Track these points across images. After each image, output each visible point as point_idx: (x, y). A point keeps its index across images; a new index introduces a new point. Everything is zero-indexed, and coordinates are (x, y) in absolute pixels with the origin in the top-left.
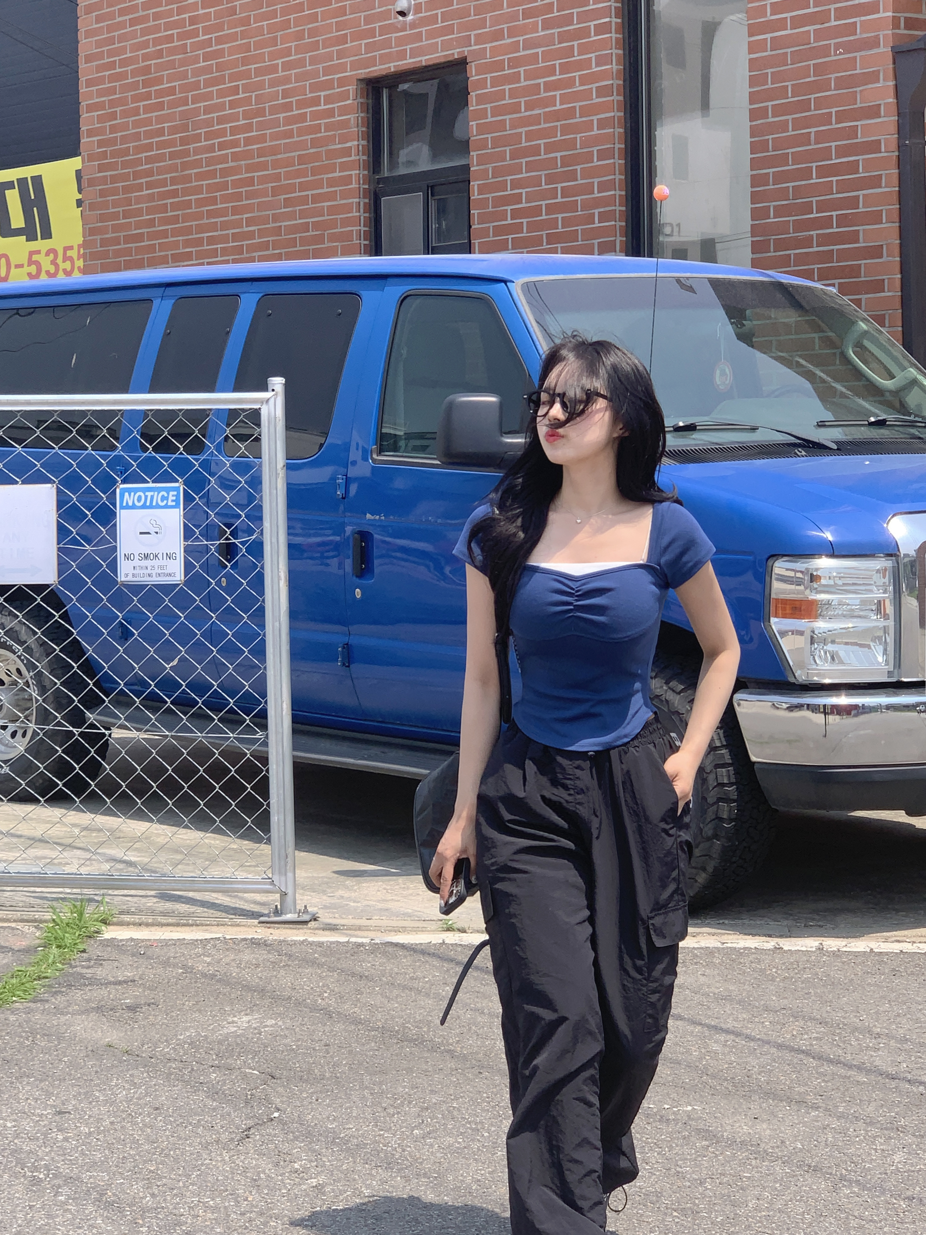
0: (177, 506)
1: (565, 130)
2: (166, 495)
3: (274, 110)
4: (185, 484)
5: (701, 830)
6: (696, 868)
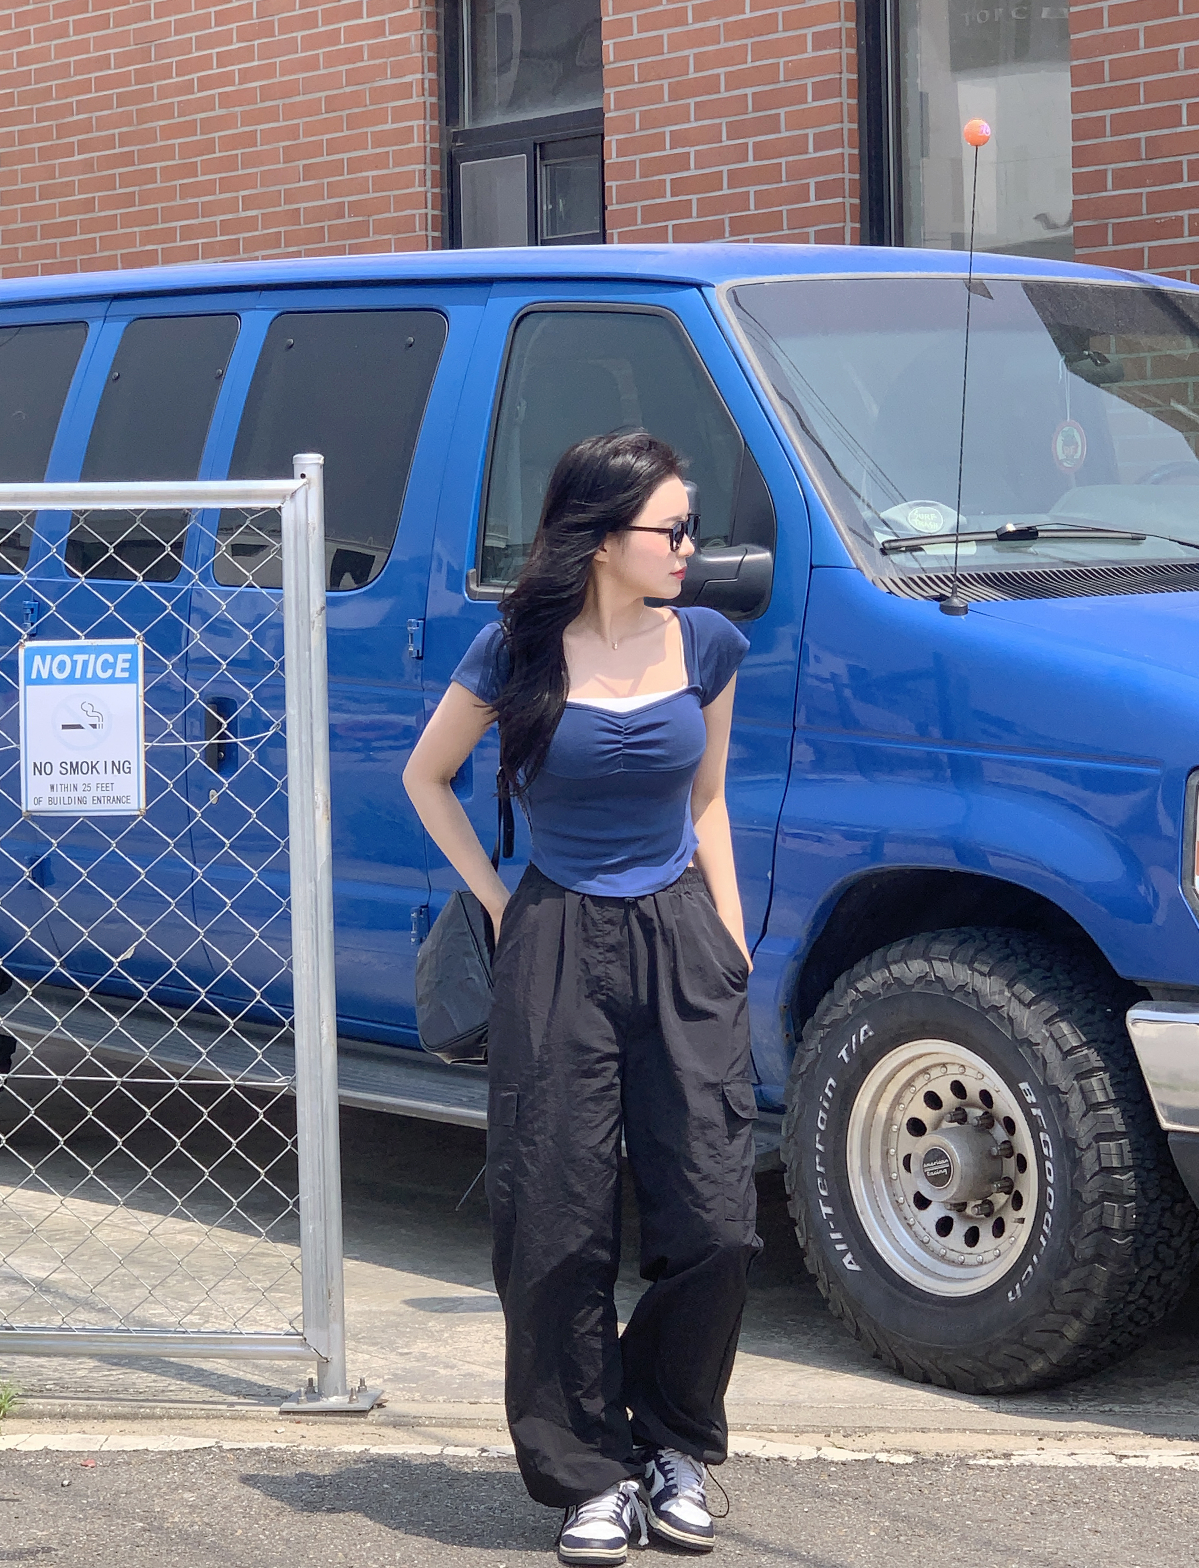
0: (132, 680)
1: (760, 51)
2: (111, 660)
3: (287, 25)
4: (147, 638)
5: (1072, 1249)
6: (1063, 1313)
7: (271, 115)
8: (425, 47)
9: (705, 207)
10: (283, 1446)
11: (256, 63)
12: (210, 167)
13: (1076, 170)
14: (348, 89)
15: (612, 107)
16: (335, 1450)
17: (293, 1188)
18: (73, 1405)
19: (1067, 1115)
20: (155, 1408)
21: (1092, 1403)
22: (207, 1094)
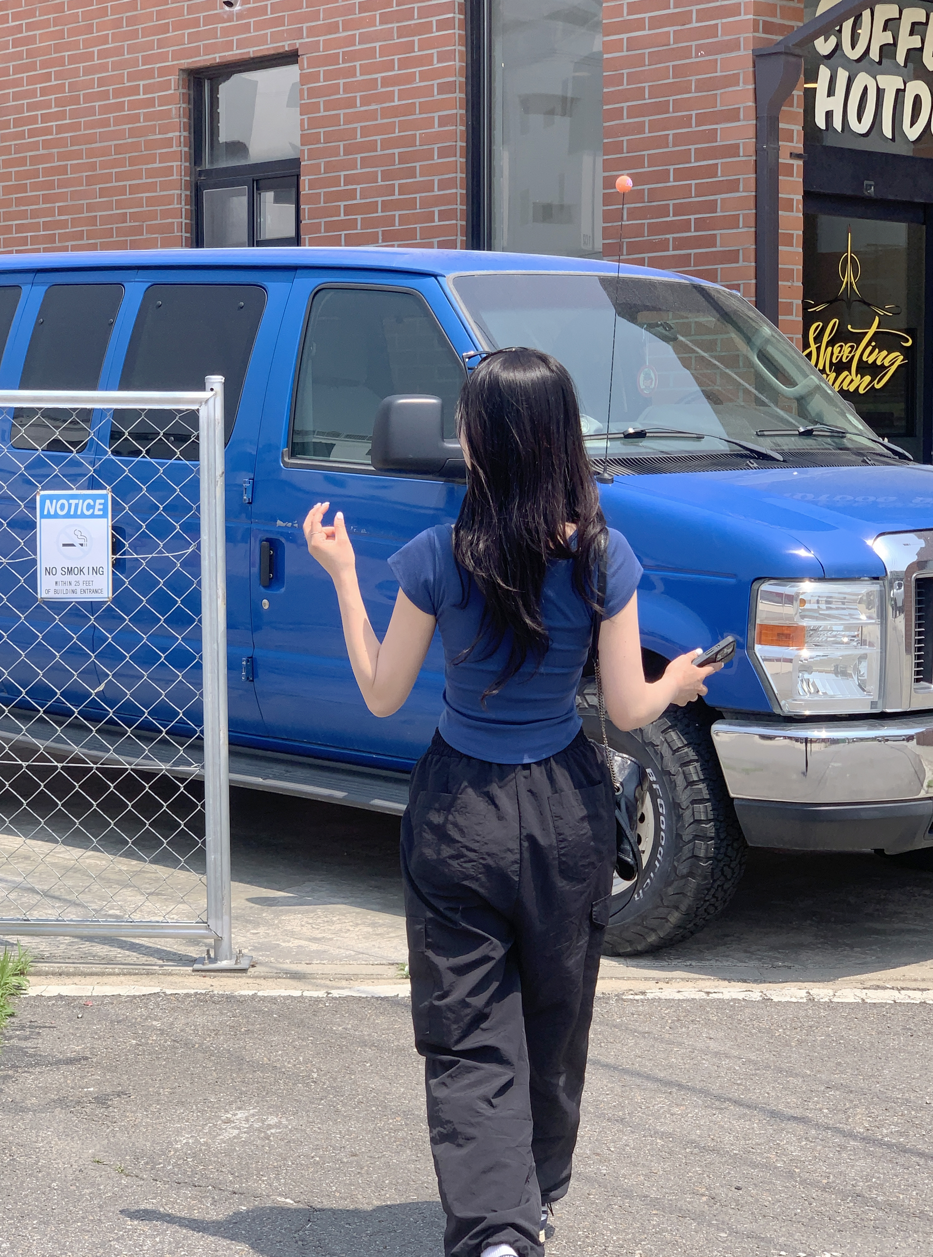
0: (104, 516)
1: (403, 126)
2: (92, 503)
3: (89, 98)
5: (675, 868)
6: (668, 907)
7: (77, 155)
8: (182, 116)
9: (366, 223)
10: (204, 992)
11: (68, 121)
12: (36, 187)
13: (606, 208)
14: (130, 140)
15: (306, 158)
16: (236, 994)
17: (201, 832)
18: (66, 967)
19: (675, 788)
20: (114, 968)
21: (680, 961)
22: (113, 774)
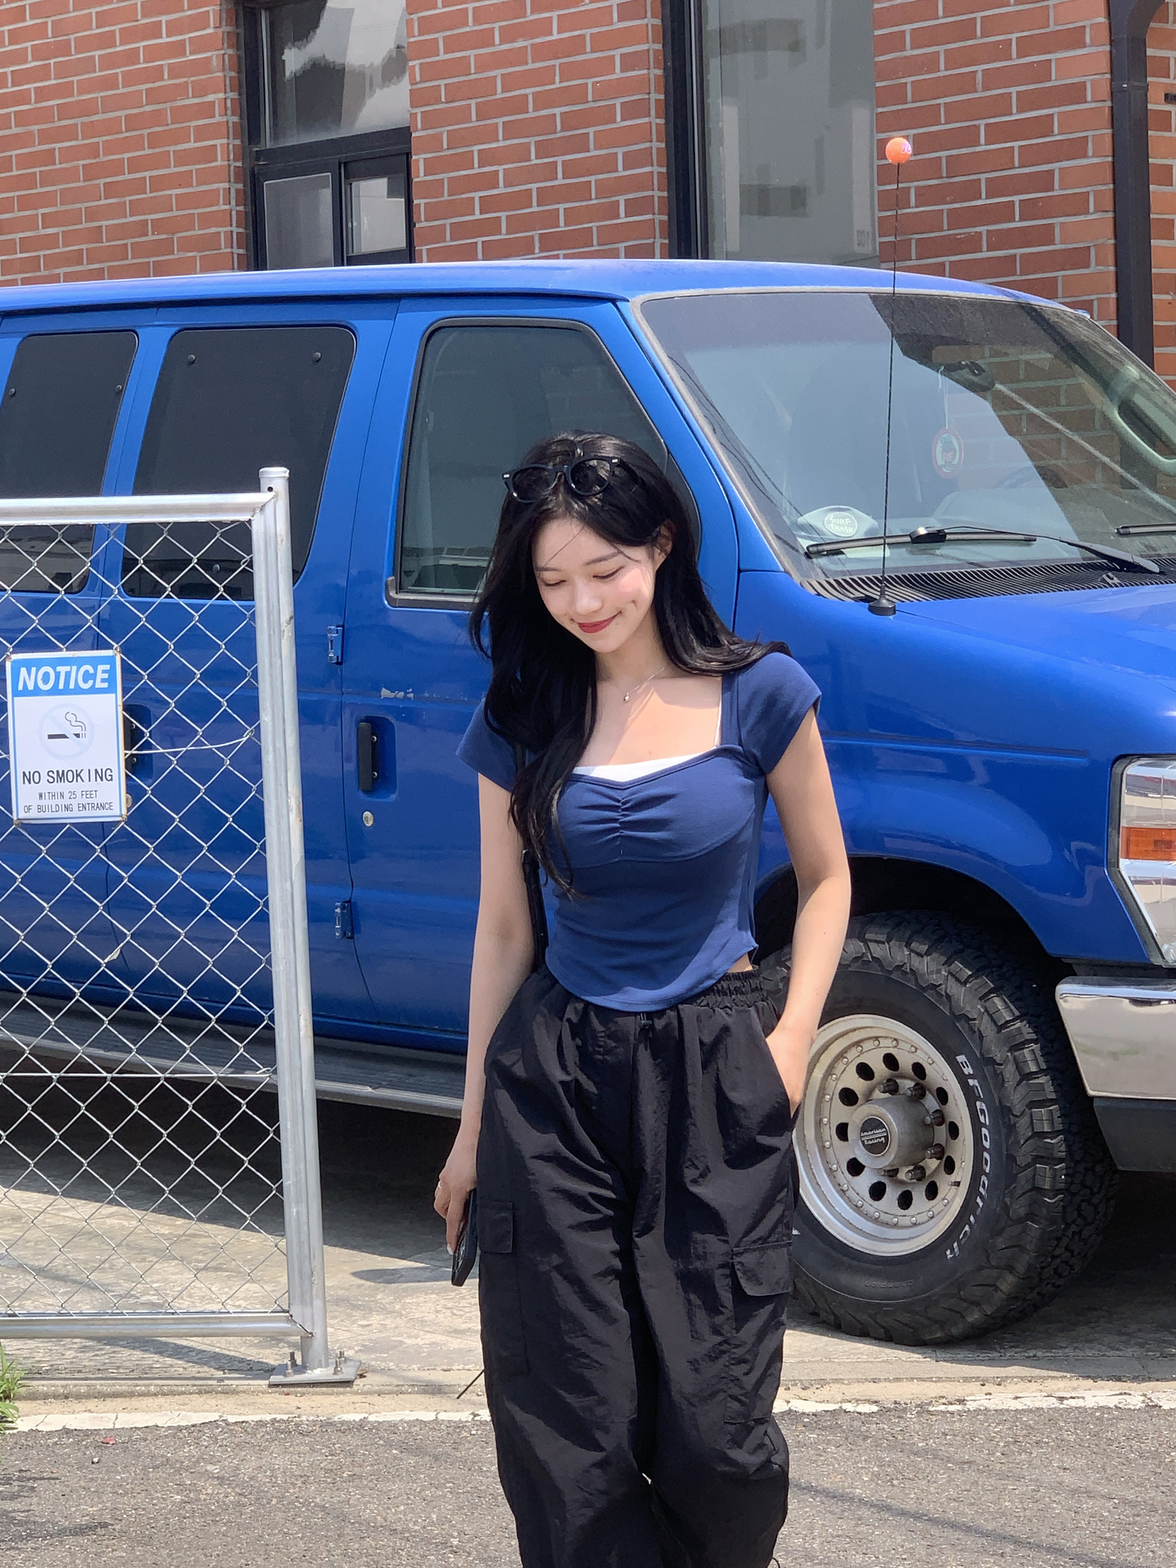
0: (111, 689)
1: (567, 72)
2: (91, 671)
3: (84, 44)
4: (125, 650)
5: (1006, 1208)
6: (997, 1268)
7: (69, 133)
8: (227, 67)
9: (514, 224)
10: (285, 1417)
11: (53, 82)
12: (9, 184)
13: (882, 188)
14: (148, 108)
15: (419, 126)
16: (336, 1419)
17: (276, 1173)
18: (75, 1386)
19: (1003, 1085)
20: (149, 1386)
21: (1018, 1350)
